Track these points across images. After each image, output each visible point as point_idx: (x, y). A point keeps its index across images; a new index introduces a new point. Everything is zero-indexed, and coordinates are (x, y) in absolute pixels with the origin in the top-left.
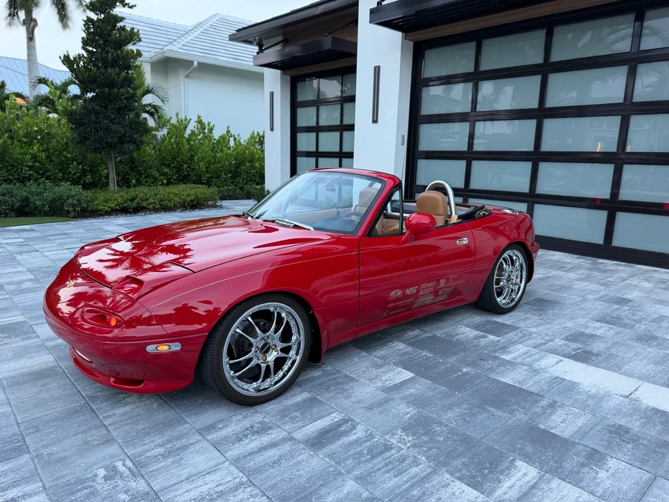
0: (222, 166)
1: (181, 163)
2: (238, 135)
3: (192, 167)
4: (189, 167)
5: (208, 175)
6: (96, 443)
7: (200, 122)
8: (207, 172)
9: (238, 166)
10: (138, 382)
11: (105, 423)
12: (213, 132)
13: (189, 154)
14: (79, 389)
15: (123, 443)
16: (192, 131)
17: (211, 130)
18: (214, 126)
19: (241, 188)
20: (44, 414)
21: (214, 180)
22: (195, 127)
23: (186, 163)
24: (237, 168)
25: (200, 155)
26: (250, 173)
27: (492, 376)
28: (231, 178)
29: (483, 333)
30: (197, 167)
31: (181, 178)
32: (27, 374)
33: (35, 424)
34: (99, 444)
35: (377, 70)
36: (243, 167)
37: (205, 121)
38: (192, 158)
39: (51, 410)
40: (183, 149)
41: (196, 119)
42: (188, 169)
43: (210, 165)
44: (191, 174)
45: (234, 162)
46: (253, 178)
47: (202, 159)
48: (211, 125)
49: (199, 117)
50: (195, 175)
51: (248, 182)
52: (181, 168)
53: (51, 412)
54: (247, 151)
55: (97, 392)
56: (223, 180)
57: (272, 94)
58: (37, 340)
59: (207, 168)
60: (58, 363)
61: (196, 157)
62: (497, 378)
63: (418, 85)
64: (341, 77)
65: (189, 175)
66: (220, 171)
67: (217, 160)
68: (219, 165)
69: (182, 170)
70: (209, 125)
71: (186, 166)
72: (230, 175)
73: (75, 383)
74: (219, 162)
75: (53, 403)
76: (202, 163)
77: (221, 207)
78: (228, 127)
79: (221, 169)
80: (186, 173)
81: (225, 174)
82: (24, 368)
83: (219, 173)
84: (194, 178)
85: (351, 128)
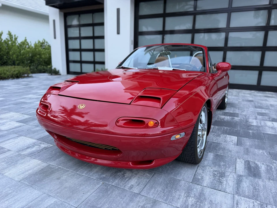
0: (25, 57)
1: (2, 55)
2: (30, 42)
3: (8, 57)
4: (7, 57)
5: (18, 62)
6: (149, 205)
7: (10, 34)
8: (17, 60)
9: (32, 57)
10: (150, 162)
11: (136, 192)
12: (17, 40)
13: (6, 51)
14: (86, 176)
15: (165, 201)
16: (7, 39)
17: (16, 39)
18: (18, 37)
19: (36, 68)
20: (86, 196)
21: (21, 64)
22: (8, 37)
23: (5, 55)
24: (32, 58)
25: (13, 51)
26: (39, 61)
27: (263, 132)
28: (29, 63)
29: (231, 117)
30: (12, 58)
31: (2, 63)
32: (36, 174)
33: (88, 204)
34: (152, 206)
35: (118, 10)
36: (36, 58)
37: (13, 34)
38: (8, 53)
39: (88, 192)
40: (3, 48)
41: (7, 32)
42: (7, 59)
43: (18, 57)
44: (8, 61)
45: (30, 55)
46: (41, 63)
47: (14, 53)
48: (16, 36)
49: (9, 32)
50: (11, 62)
51: (38, 65)
52: (2, 58)
53: (89, 194)
54: (37, 50)
55: (101, 175)
56: (25, 64)
57: (54, 21)
58: (12, 152)
59: (17, 58)
60: (46, 163)
61: (11, 53)
62: (266, 133)
63: (137, 18)
64: (91, 15)
65: (7, 62)
66: (24, 60)
67: (22, 54)
68: (24, 57)
69: (3, 59)
70: (15, 36)
71: (5, 57)
72: (29, 62)
73: (78, 173)
74: (23, 55)
75: (82, 188)
76: (14, 56)
77: (32, 77)
78: (26, 38)
79: (25, 58)
80: (5, 61)
81: (27, 61)
82: (27, 171)
83: (24, 61)
84: (10, 63)
85: (102, 37)
